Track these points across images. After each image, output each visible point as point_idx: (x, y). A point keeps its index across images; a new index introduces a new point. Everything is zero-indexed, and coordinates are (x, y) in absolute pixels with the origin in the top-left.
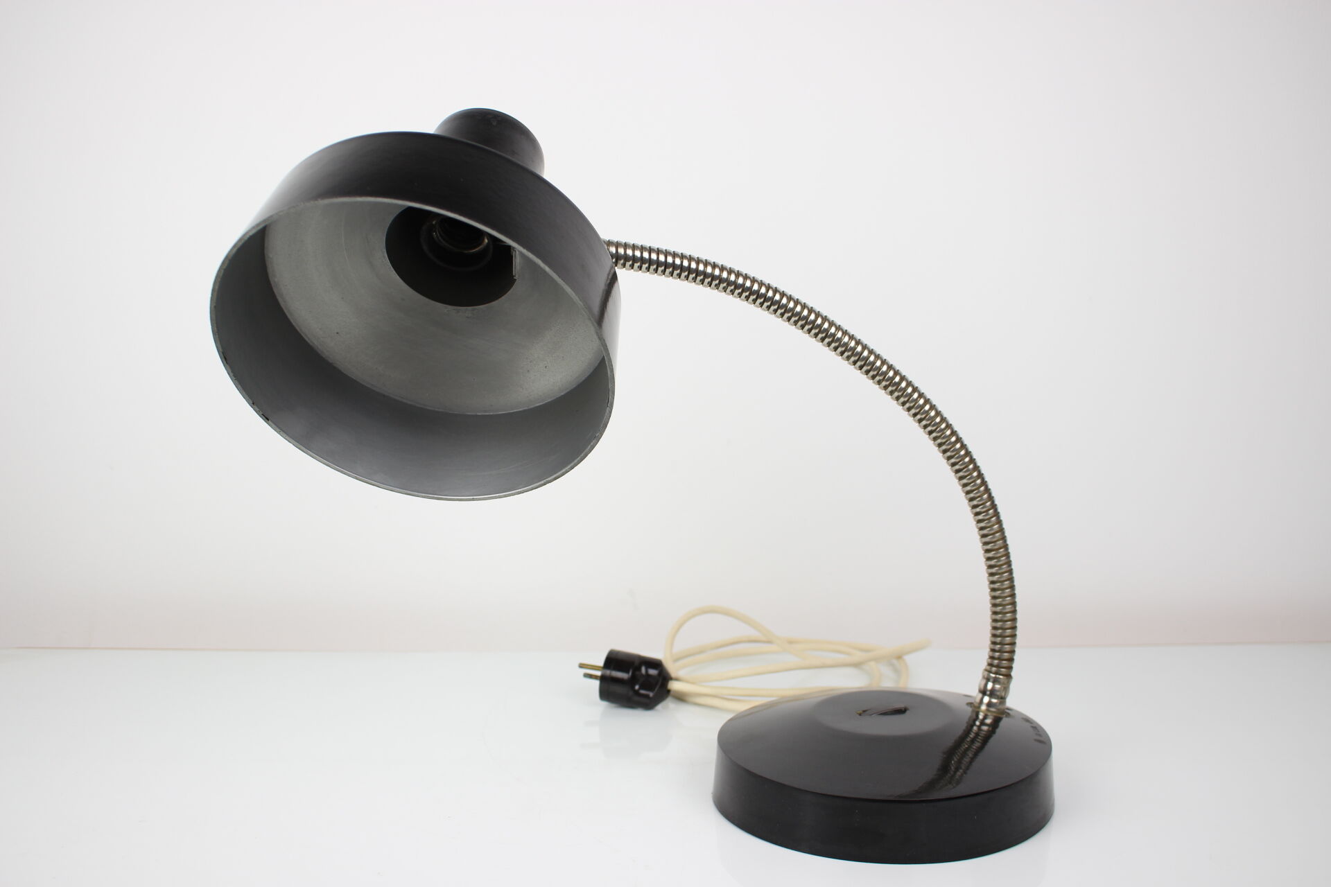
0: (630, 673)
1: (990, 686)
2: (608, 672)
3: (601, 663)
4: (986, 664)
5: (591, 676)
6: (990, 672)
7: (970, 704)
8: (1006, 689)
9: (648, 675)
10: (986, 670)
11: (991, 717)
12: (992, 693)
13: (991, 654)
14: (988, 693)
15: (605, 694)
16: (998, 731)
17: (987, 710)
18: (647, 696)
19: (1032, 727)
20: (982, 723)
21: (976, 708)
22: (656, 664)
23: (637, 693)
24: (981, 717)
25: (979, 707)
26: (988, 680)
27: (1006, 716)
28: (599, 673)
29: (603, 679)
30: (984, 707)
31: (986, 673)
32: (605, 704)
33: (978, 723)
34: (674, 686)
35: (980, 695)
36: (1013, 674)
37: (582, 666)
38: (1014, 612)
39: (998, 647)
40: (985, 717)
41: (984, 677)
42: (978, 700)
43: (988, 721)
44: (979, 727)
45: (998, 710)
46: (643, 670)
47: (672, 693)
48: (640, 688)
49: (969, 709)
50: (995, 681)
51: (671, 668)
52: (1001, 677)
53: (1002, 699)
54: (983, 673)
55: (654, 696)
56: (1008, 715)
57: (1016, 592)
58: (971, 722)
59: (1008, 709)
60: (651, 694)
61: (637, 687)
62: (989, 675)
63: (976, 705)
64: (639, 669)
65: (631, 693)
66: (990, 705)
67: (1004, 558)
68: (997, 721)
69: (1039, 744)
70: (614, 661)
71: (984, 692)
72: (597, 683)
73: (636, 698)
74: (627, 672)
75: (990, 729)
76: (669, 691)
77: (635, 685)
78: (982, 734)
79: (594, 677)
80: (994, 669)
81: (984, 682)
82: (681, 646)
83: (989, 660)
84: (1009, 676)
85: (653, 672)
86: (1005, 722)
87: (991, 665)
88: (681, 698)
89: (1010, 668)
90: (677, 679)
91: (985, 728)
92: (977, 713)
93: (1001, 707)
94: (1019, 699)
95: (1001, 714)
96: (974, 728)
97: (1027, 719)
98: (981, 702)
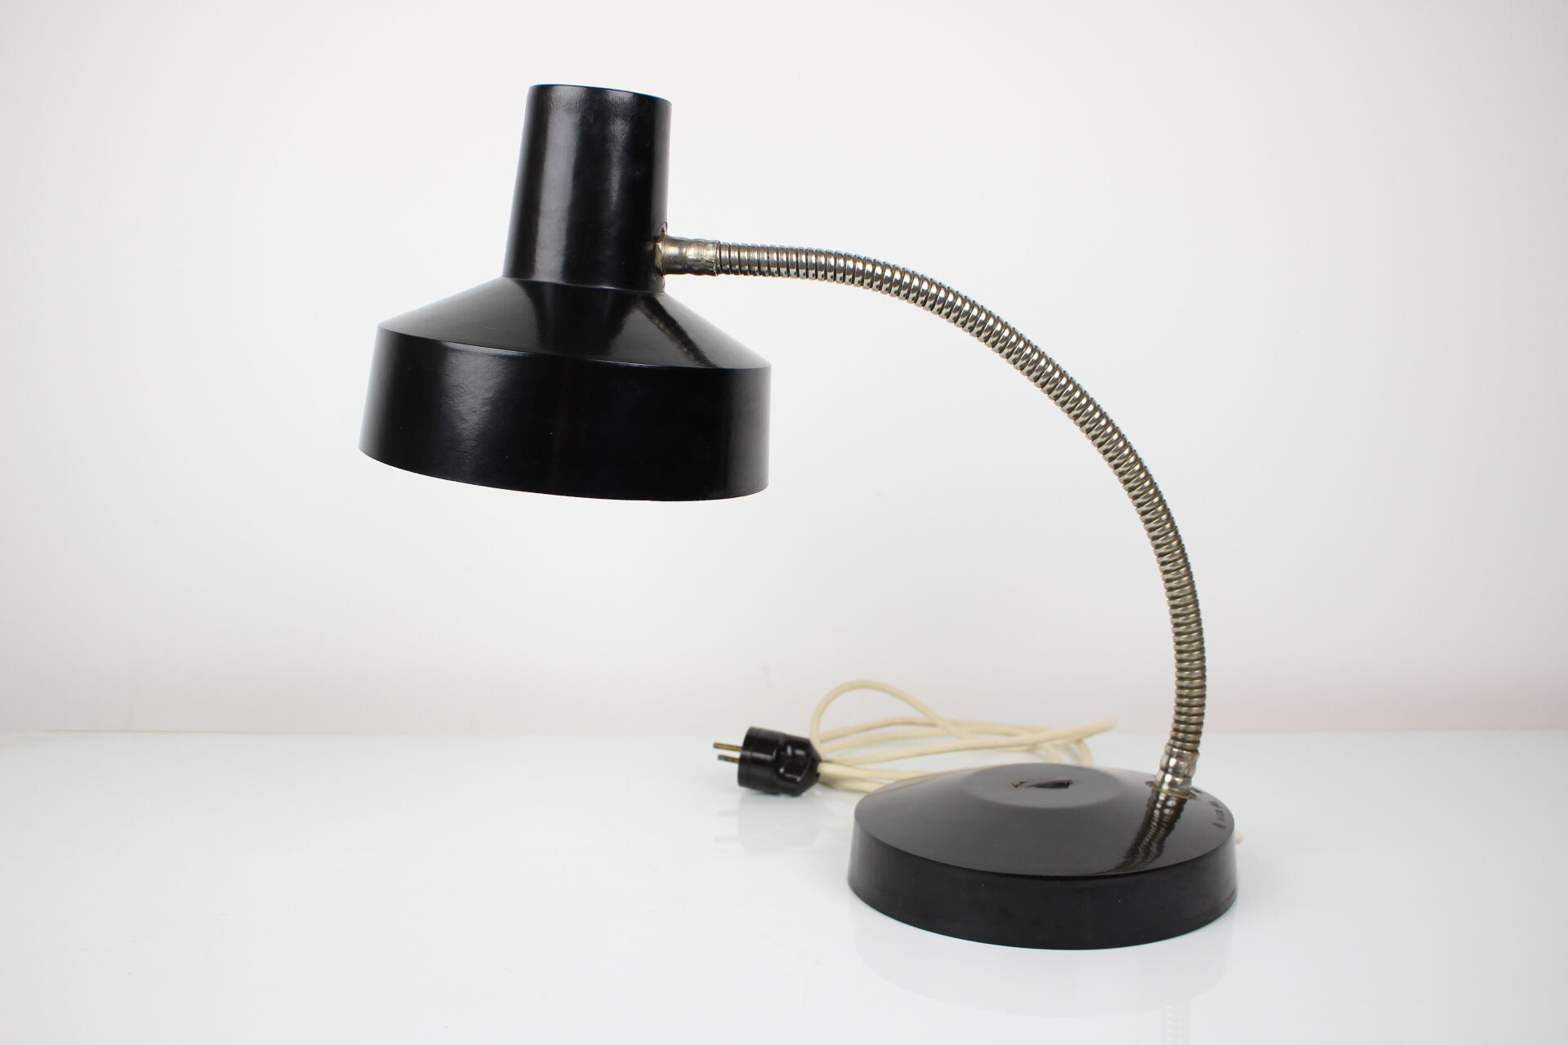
0: (774, 754)
1: (1173, 762)
2: (748, 754)
3: (740, 742)
4: (1169, 737)
5: (726, 759)
6: (1174, 746)
7: (1151, 783)
8: (1192, 766)
9: (794, 755)
10: (1169, 744)
11: (1174, 799)
12: (1176, 771)
13: (1175, 725)
14: (1170, 770)
15: (745, 779)
16: (1183, 814)
17: (1170, 791)
18: (794, 781)
19: (1217, 811)
20: (1164, 806)
21: (1156, 787)
22: (804, 744)
23: (781, 776)
24: (1162, 797)
25: (1160, 787)
26: (1171, 755)
27: (1191, 798)
28: (737, 755)
29: (742, 761)
30: (1165, 787)
31: (1169, 747)
32: (744, 790)
33: (1159, 806)
34: (824, 769)
35: (1162, 773)
36: (1200, 749)
37: (717, 746)
38: (1203, 677)
40: (1167, 798)
41: (1166, 753)
42: (1159, 779)
43: (1171, 803)
44: (1161, 810)
45: (1181, 789)
46: (789, 750)
47: (821, 778)
48: (786, 771)
49: (1149, 789)
50: (1179, 757)
51: (821, 749)
52: (1185, 752)
53: (1187, 778)
54: (1166, 747)
55: (802, 781)
56: (1193, 797)
57: (1206, 655)
58: (1152, 805)
59: (1193, 788)
60: (799, 779)
61: (782, 770)
62: (1172, 750)
63: (1158, 784)
64: (784, 749)
65: (775, 777)
66: (1172, 784)
67: (1193, 615)
68: (1181, 803)
69: (1222, 822)
70: (756, 740)
71: (1165, 770)
72: (735, 767)
73: (781, 783)
74: (770, 753)
75: (1172, 812)
76: (818, 775)
77: (779, 767)
78: (1166, 819)
79: (732, 760)
80: (1179, 743)
81: (1166, 757)
82: (829, 724)
83: (1174, 733)
84: (1195, 752)
85: (799, 752)
86: (1189, 805)
87: (1174, 738)
88: (831, 783)
89: (1197, 742)
90: (829, 762)
91: (1167, 811)
92: (1158, 794)
93: (1185, 787)
94: (1207, 778)
95: (1185, 796)
96: (1157, 812)
97: (1215, 804)
98: (1163, 781)
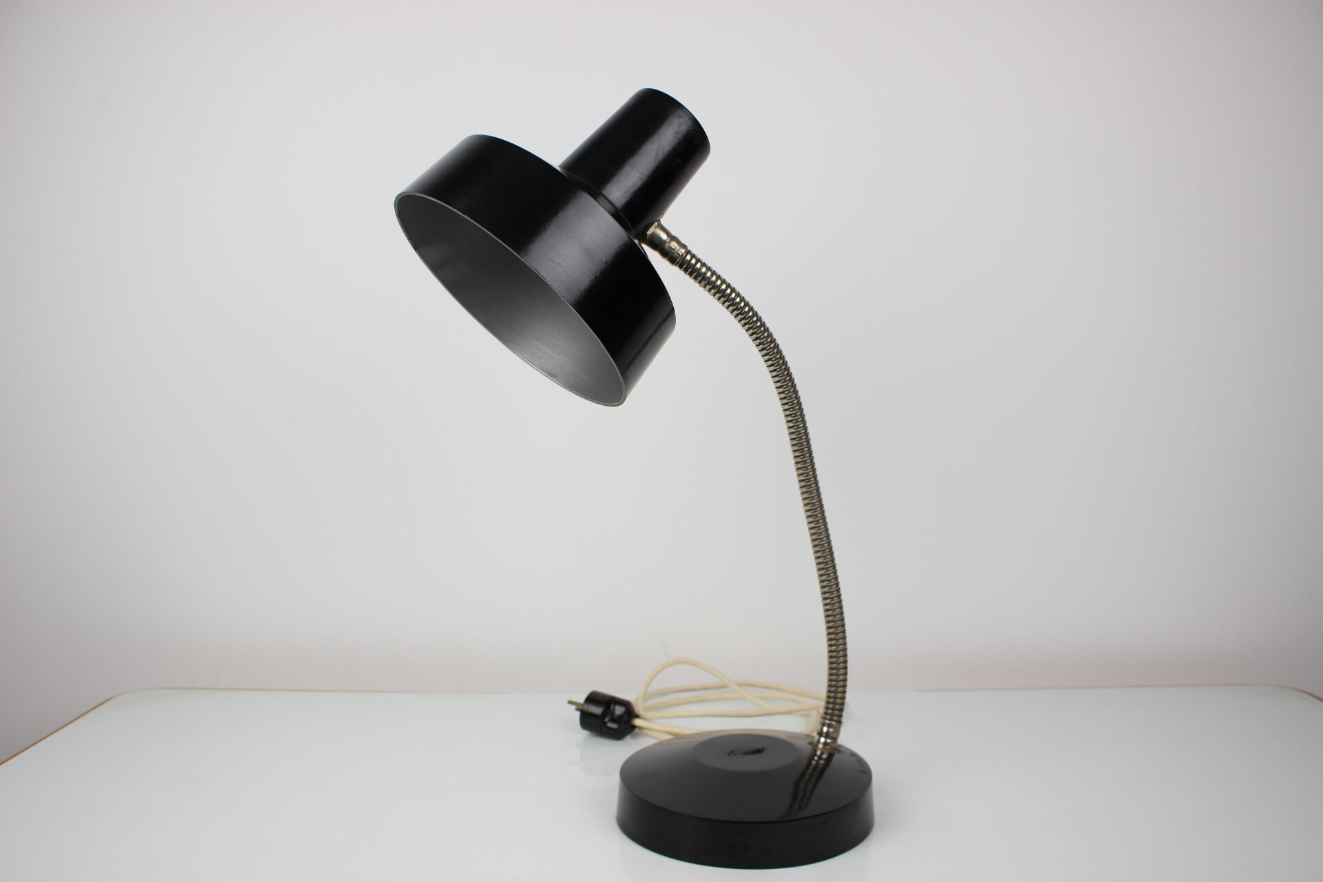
0: (603, 709)
1: (825, 729)
2: (587, 707)
3: (583, 700)
6: (826, 719)
7: (810, 743)
8: (837, 731)
9: (617, 711)
10: (822, 718)
11: (826, 753)
12: (827, 735)
14: (824, 735)
15: (584, 724)
16: (832, 763)
17: (824, 748)
19: (857, 760)
20: (820, 758)
21: (815, 746)
22: (626, 704)
23: (605, 726)
24: (818, 753)
25: (817, 745)
26: (823, 725)
27: (837, 753)
28: (580, 708)
29: (583, 712)
30: (821, 746)
31: (822, 720)
33: (816, 758)
35: (818, 736)
37: (570, 702)
39: (833, 689)
40: (822, 753)
41: (820, 722)
42: (816, 740)
43: (824, 756)
44: (817, 761)
45: (831, 747)
46: (615, 708)
47: (633, 730)
49: (810, 748)
50: (829, 726)
52: (834, 723)
53: (835, 739)
56: (839, 751)
58: (811, 758)
59: (839, 746)
62: (824, 721)
63: (815, 744)
65: (601, 725)
66: (825, 744)
68: (831, 756)
69: (860, 774)
70: (593, 699)
71: (820, 734)
73: (606, 731)
74: (601, 708)
75: (826, 762)
78: (820, 766)
79: (577, 711)
81: (821, 726)
84: (839, 722)
85: (623, 710)
86: (836, 757)
87: (826, 713)
89: (840, 716)
90: (640, 717)
91: (822, 762)
92: (816, 751)
93: (833, 745)
94: (848, 738)
95: (834, 750)
96: (814, 762)
97: (854, 755)
98: (819, 741)
